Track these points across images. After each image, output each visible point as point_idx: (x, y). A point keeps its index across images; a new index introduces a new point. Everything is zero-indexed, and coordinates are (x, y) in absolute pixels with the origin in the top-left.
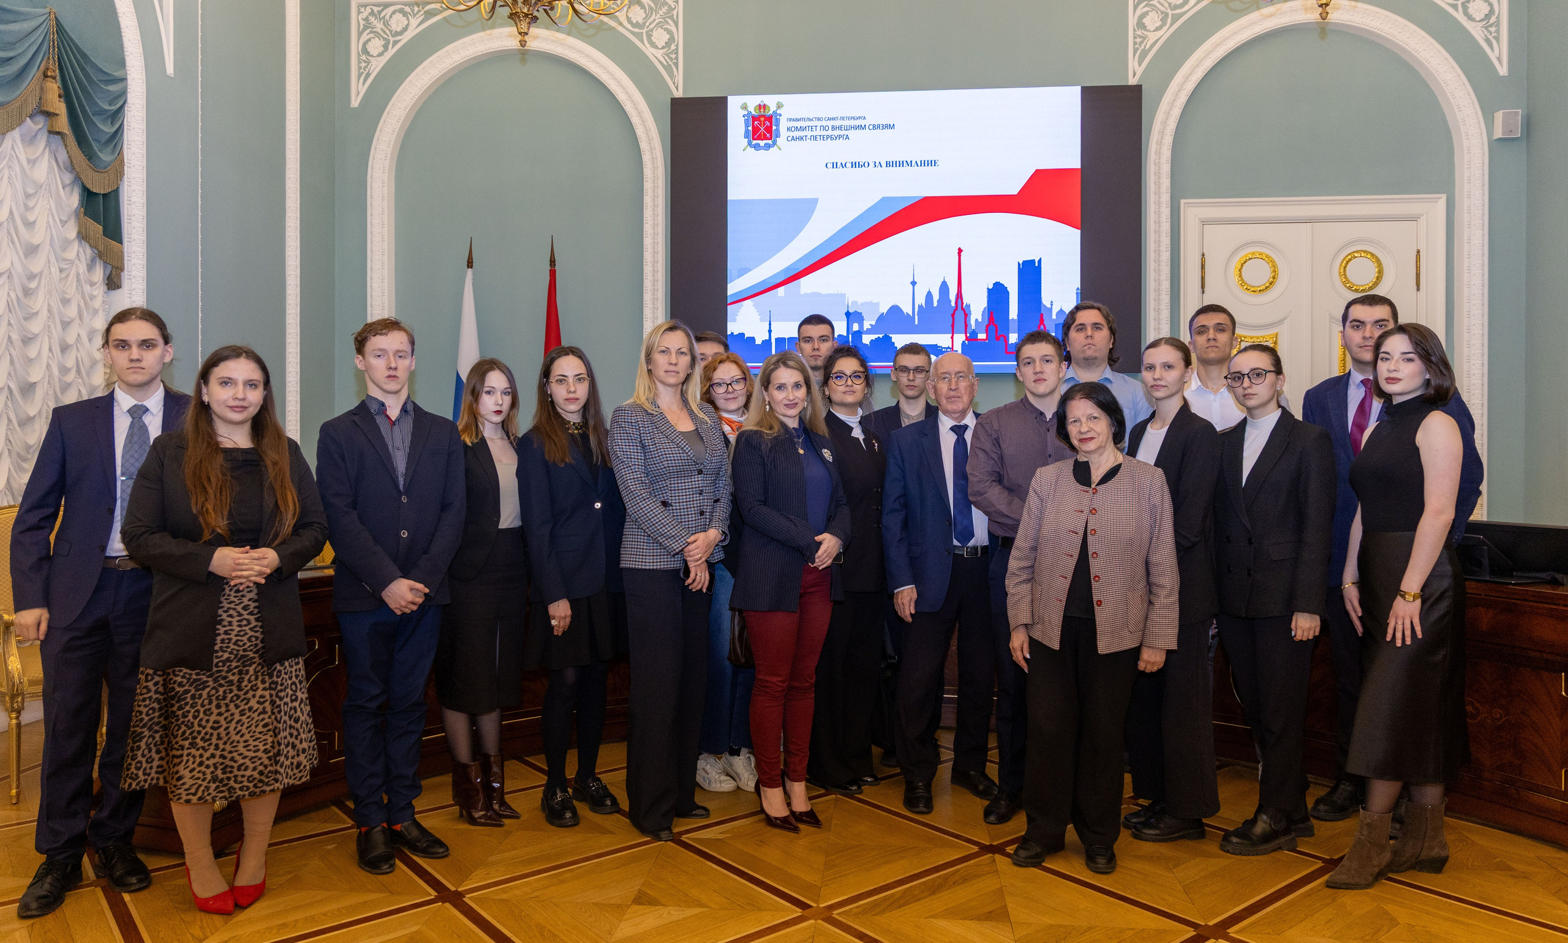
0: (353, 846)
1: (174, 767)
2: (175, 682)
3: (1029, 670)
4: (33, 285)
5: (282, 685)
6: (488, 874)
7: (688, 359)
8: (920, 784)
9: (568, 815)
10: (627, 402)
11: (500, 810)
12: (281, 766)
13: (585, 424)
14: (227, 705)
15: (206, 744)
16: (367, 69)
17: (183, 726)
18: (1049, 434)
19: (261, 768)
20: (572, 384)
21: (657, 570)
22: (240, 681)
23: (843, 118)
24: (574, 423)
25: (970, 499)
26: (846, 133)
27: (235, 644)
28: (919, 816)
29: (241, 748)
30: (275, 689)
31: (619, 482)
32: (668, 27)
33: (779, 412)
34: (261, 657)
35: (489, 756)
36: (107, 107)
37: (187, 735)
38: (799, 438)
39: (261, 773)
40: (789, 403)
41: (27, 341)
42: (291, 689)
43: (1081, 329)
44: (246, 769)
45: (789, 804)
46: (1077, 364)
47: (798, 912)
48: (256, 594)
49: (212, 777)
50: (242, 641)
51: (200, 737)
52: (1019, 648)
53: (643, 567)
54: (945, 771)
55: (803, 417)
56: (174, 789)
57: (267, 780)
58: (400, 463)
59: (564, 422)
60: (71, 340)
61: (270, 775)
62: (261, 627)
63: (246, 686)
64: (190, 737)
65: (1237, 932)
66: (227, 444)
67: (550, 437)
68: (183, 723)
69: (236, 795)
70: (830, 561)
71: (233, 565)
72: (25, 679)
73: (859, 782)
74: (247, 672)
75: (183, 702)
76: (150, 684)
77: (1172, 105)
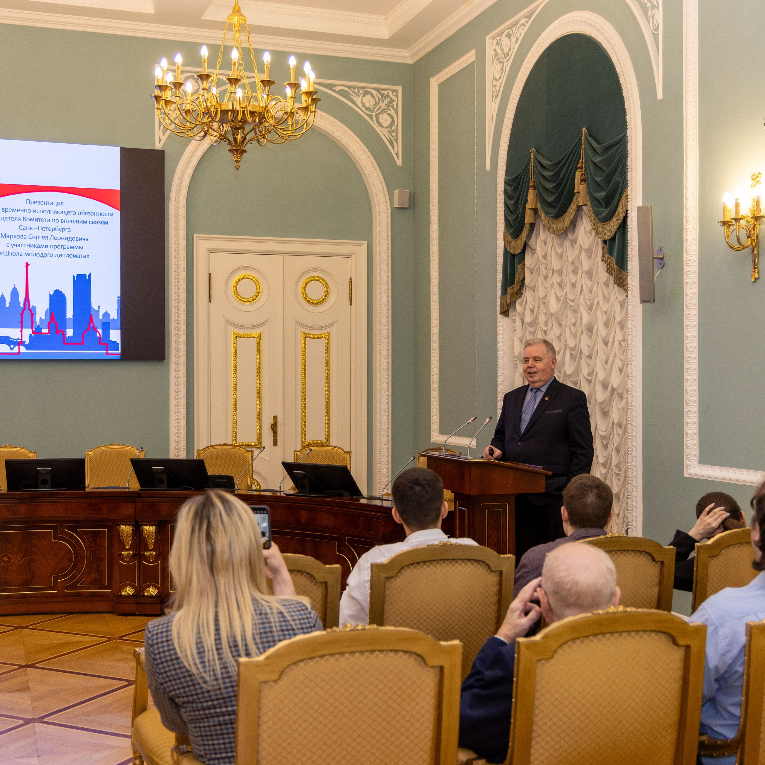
77: (186, 166)
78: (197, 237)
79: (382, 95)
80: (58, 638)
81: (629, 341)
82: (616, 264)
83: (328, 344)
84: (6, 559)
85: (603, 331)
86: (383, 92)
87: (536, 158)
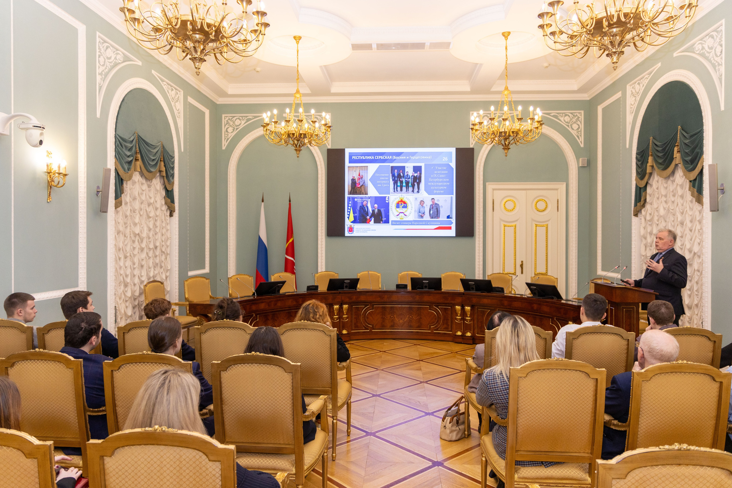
16: (228, 137)
77: (484, 154)
78: (488, 184)
79: (574, 115)
80: (431, 350)
81: (704, 230)
82: (697, 192)
83: (547, 229)
84: (411, 317)
85: (689, 225)
87: (653, 142)
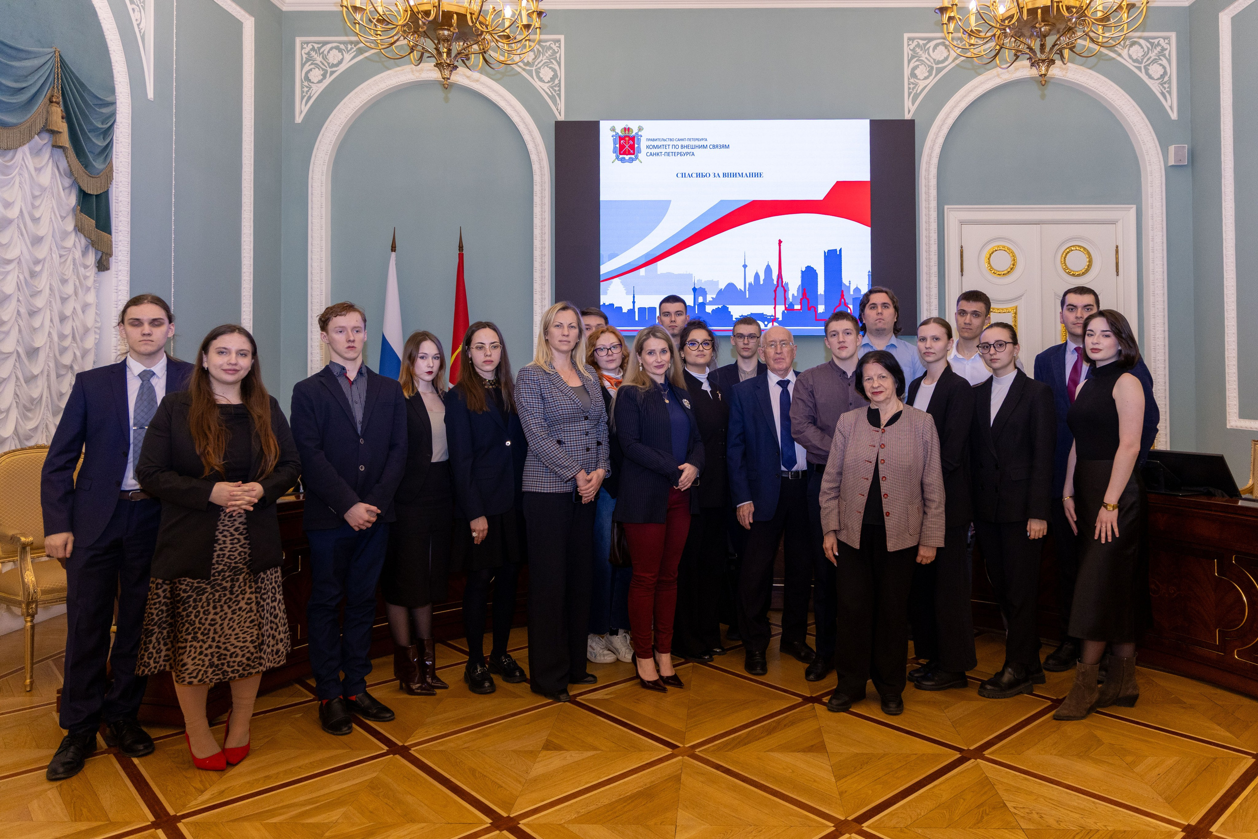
0: (317, 714)
1: (179, 656)
2: (181, 589)
3: (838, 565)
4: (38, 268)
5: (265, 589)
6: (427, 732)
7: (576, 331)
8: (757, 653)
9: (487, 684)
10: (530, 364)
11: (432, 682)
12: (264, 653)
13: (497, 381)
14: (222, 606)
15: (205, 637)
16: (309, 93)
17: (186, 624)
18: (850, 387)
19: (248, 655)
20: (488, 350)
21: (553, 493)
22: (232, 587)
23: (689, 140)
24: (489, 381)
25: (793, 436)
26: (692, 150)
27: (228, 558)
28: (759, 677)
29: (232, 640)
30: (259, 593)
31: (524, 426)
32: (553, 66)
33: (650, 371)
34: (248, 568)
35: (424, 640)
36: (100, 126)
37: (190, 631)
38: (665, 391)
39: (248, 659)
40: (658, 364)
41: (32, 313)
42: (272, 592)
43: (874, 308)
44: (237, 656)
45: (658, 671)
46: (871, 333)
47: (669, 751)
48: (245, 519)
49: (210, 663)
50: (233, 555)
51: (200, 632)
52: (830, 548)
53: (542, 491)
54: (775, 643)
55: (668, 375)
56: (179, 673)
57: (253, 664)
58: (358, 413)
59: (481, 380)
60: (68, 312)
61: (256, 660)
62: (249, 544)
63: (237, 591)
64: (192, 632)
65: (990, 754)
66: (222, 401)
67: (471, 391)
68: (186, 621)
69: (228, 677)
70: (690, 484)
71: (229, 496)
72: (39, 589)
73: (711, 654)
74: (238, 580)
75: (187, 605)
76: (160, 591)
77: (937, 135)
78: (948, 208)
79: (1152, 44)
86: (1152, 41)
